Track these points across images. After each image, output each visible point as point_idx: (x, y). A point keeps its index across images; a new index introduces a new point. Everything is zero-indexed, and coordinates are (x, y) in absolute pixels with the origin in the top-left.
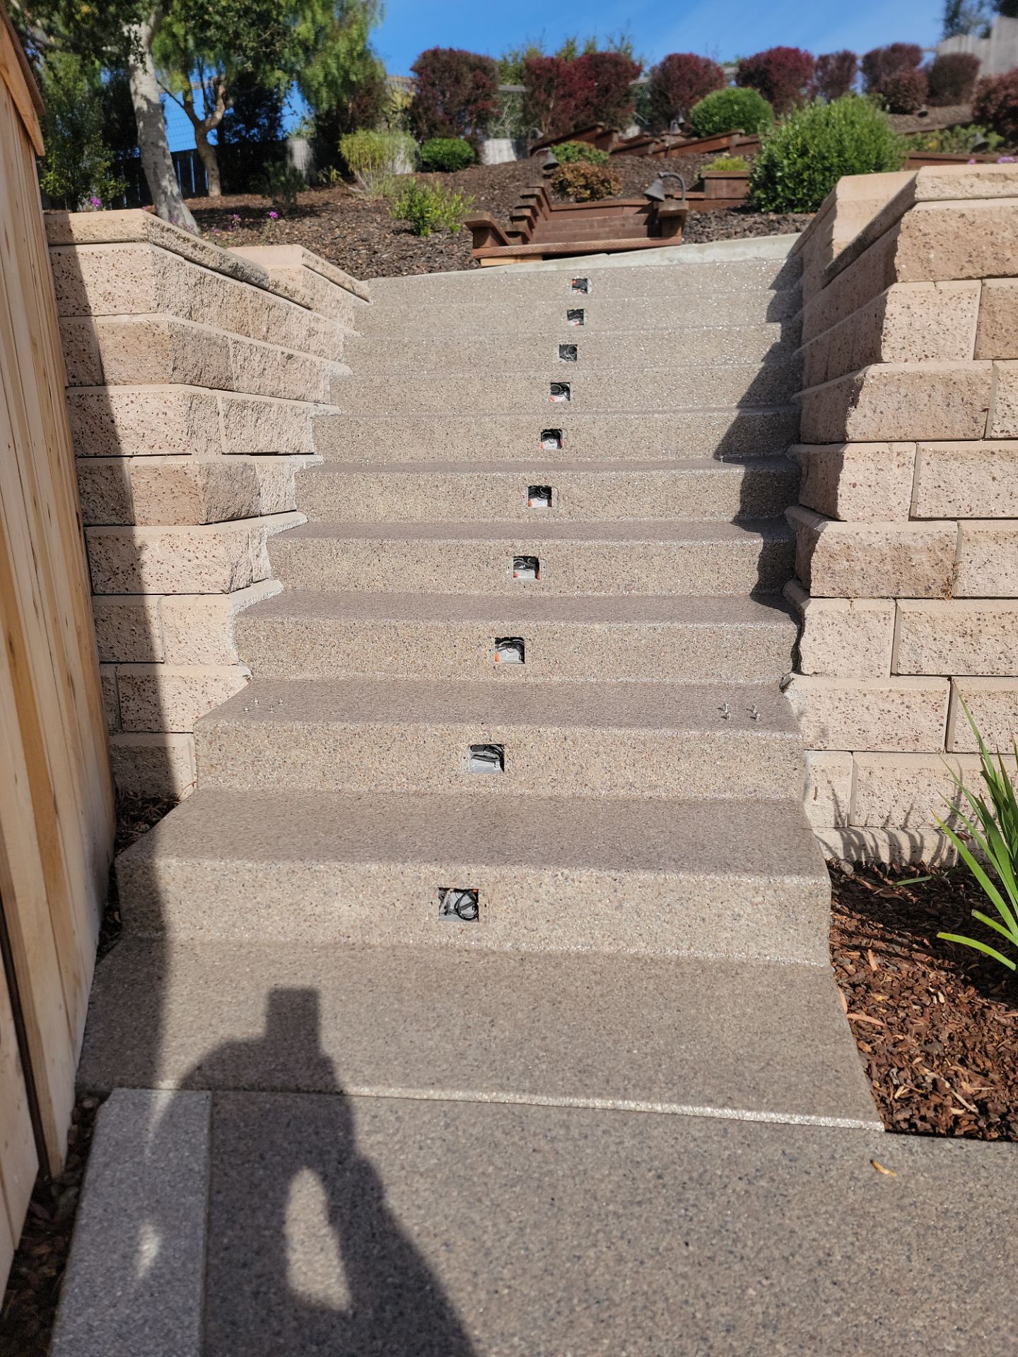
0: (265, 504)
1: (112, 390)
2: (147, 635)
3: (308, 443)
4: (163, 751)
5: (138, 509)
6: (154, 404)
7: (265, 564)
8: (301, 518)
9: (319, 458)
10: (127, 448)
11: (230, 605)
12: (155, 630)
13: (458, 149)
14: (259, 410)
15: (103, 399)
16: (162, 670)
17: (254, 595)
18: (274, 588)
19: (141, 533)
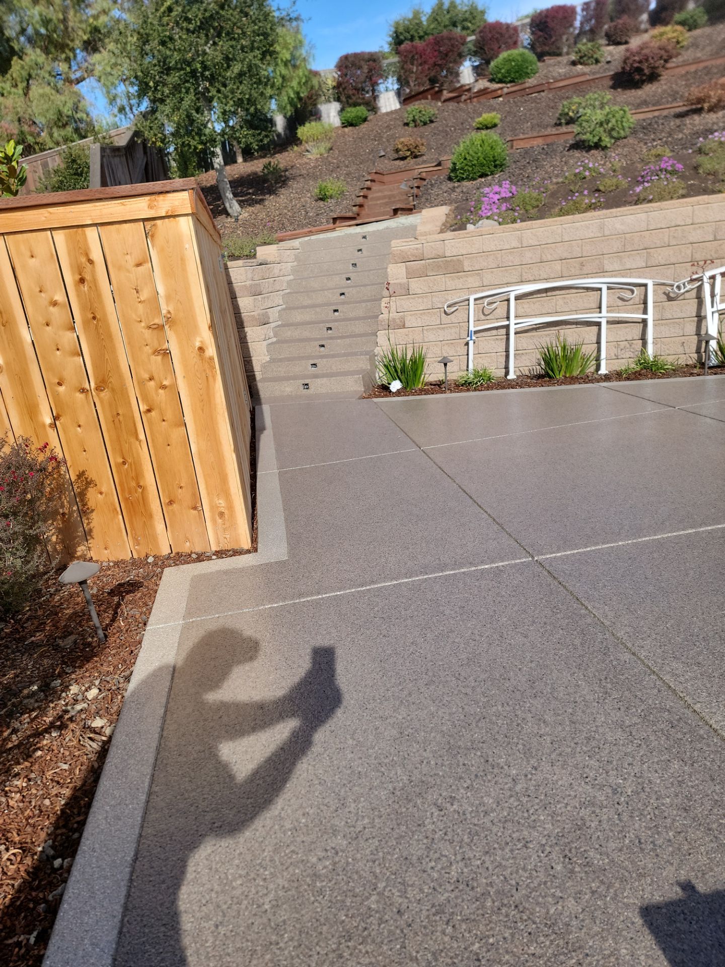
0: (271, 320)
1: (238, 299)
2: (249, 351)
3: (281, 302)
4: (254, 375)
5: (245, 324)
6: (247, 302)
7: (272, 334)
8: (280, 323)
9: (284, 306)
10: (242, 311)
11: (265, 343)
12: (251, 350)
13: (360, 114)
14: (268, 298)
15: (237, 301)
16: (253, 358)
17: (270, 341)
18: (275, 340)
19: (246, 329)
